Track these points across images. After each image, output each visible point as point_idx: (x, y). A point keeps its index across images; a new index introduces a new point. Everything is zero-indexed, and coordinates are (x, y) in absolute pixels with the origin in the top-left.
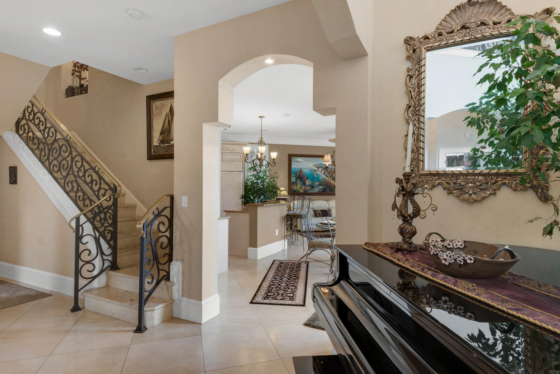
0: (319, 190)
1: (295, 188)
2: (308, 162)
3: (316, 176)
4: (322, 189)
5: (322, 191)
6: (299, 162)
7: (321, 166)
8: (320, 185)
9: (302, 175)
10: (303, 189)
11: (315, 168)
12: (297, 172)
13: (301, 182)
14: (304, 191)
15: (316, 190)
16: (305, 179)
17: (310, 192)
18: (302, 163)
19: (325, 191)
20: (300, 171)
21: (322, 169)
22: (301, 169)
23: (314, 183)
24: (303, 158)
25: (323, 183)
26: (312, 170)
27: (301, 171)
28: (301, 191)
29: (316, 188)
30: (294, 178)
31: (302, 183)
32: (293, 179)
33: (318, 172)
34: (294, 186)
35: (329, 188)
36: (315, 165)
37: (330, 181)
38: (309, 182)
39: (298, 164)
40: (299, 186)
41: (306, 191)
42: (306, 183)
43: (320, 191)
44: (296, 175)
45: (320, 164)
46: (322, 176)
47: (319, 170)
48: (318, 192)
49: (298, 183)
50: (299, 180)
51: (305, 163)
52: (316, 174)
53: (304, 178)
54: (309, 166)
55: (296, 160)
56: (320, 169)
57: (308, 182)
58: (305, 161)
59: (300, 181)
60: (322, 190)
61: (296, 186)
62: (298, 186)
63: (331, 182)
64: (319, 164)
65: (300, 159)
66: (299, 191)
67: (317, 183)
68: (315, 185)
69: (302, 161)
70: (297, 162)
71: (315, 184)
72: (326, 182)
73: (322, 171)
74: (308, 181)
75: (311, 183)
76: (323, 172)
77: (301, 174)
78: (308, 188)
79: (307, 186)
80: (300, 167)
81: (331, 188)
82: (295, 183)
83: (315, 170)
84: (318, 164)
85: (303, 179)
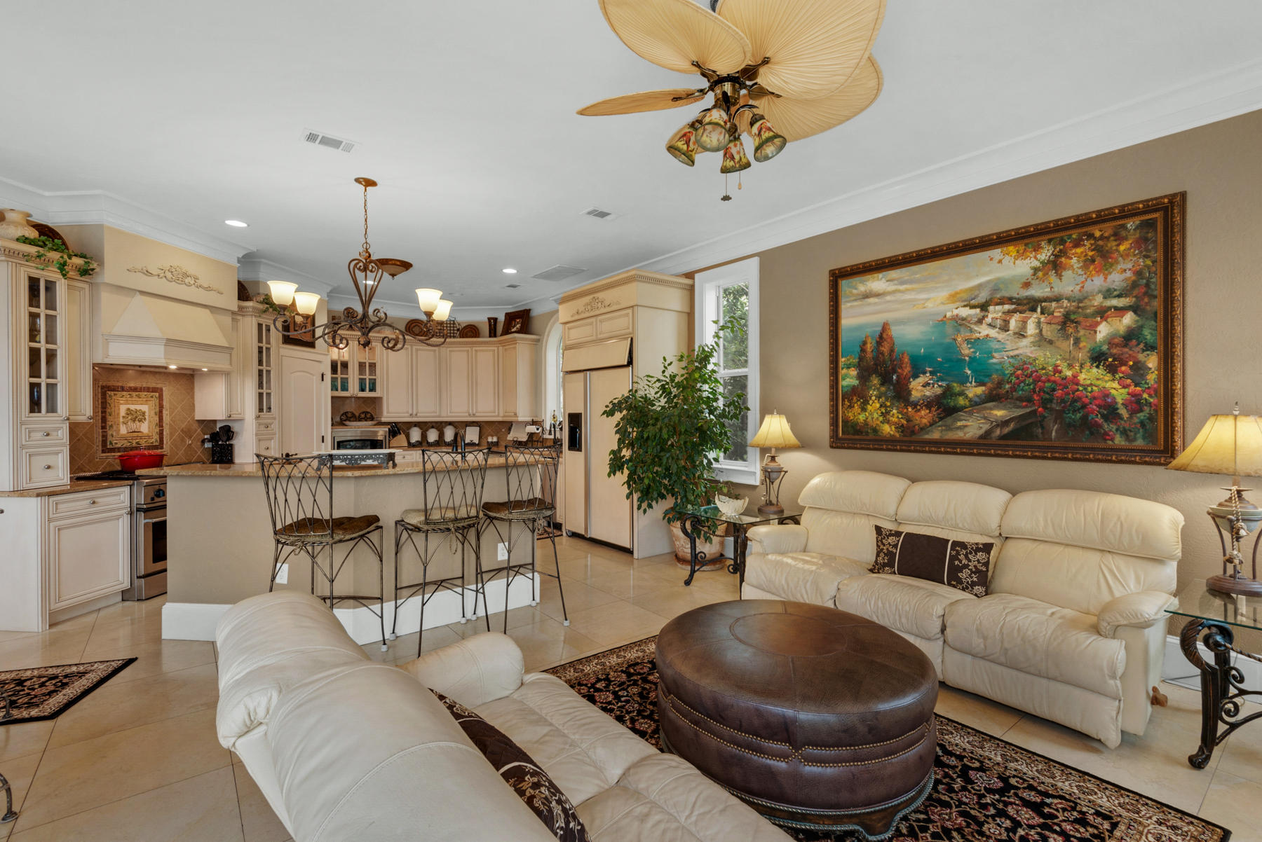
0: (986, 427)
1: (858, 416)
2: (921, 285)
3: (966, 350)
4: (1005, 423)
5: (1006, 430)
6: (877, 295)
7: (1007, 294)
8: (994, 397)
9: (892, 351)
10: (895, 419)
11: (965, 312)
12: (865, 343)
13: (883, 389)
14: (900, 428)
15: (971, 427)
16: (907, 370)
17: (935, 435)
18: (888, 298)
19: (1033, 437)
20: (881, 337)
21: (1007, 307)
22: (885, 327)
23: (957, 387)
24: (894, 274)
25: (1013, 389)
26: (943, 321)
27: (883, 335)
28: (887, 429)
29: (971, 413)
30: (853, 372)
31: (890, 394)
32: (849, 378)
33: (984, 331)
34: (851, 407)
35: (1059, 416)
36: (965, 296)
37: (1069, 373)
38: (926, 385)
39: (869, 304)
40: (878, 405)
41: (913, 433)
42: (909, 393)
43: (998, 432)
44: (861, 359)
45: (996, 286)
46: (1009, 347)
47: (989, 320)
48: (981, 437)
49: (873, 393)
50: (875, 381)
51: (907, 296)
52: (968, 341)
53: (901, 367)
54: (929, 304)
55: (862, 288)
56: (995, 312)
57: (919, 388)
58: (902, 287)
59: (882, 384)
60: (1012, 426)
61: (864, 409)
62: (869, 407)
63: (1075, 376)
64: (988, 282)
65: (877, 283)
66: (875, 430)
67: (974, 391)
68: (961, 401)
69: (891, 287)
70: (867, 296)
71: (962, 394)
72: (1038, 379)
73: (1007, 322)
74: (922, 379)
75: (938, 391)
76: (1013, 324)
77: (885, 349)
78: (924, 417)
79: (915, 405)
80: (880, 318)
81: (1079, 415)
82: (858, 395)
83: (963, 319)
84: (980, 286)
85: (894, 371)
